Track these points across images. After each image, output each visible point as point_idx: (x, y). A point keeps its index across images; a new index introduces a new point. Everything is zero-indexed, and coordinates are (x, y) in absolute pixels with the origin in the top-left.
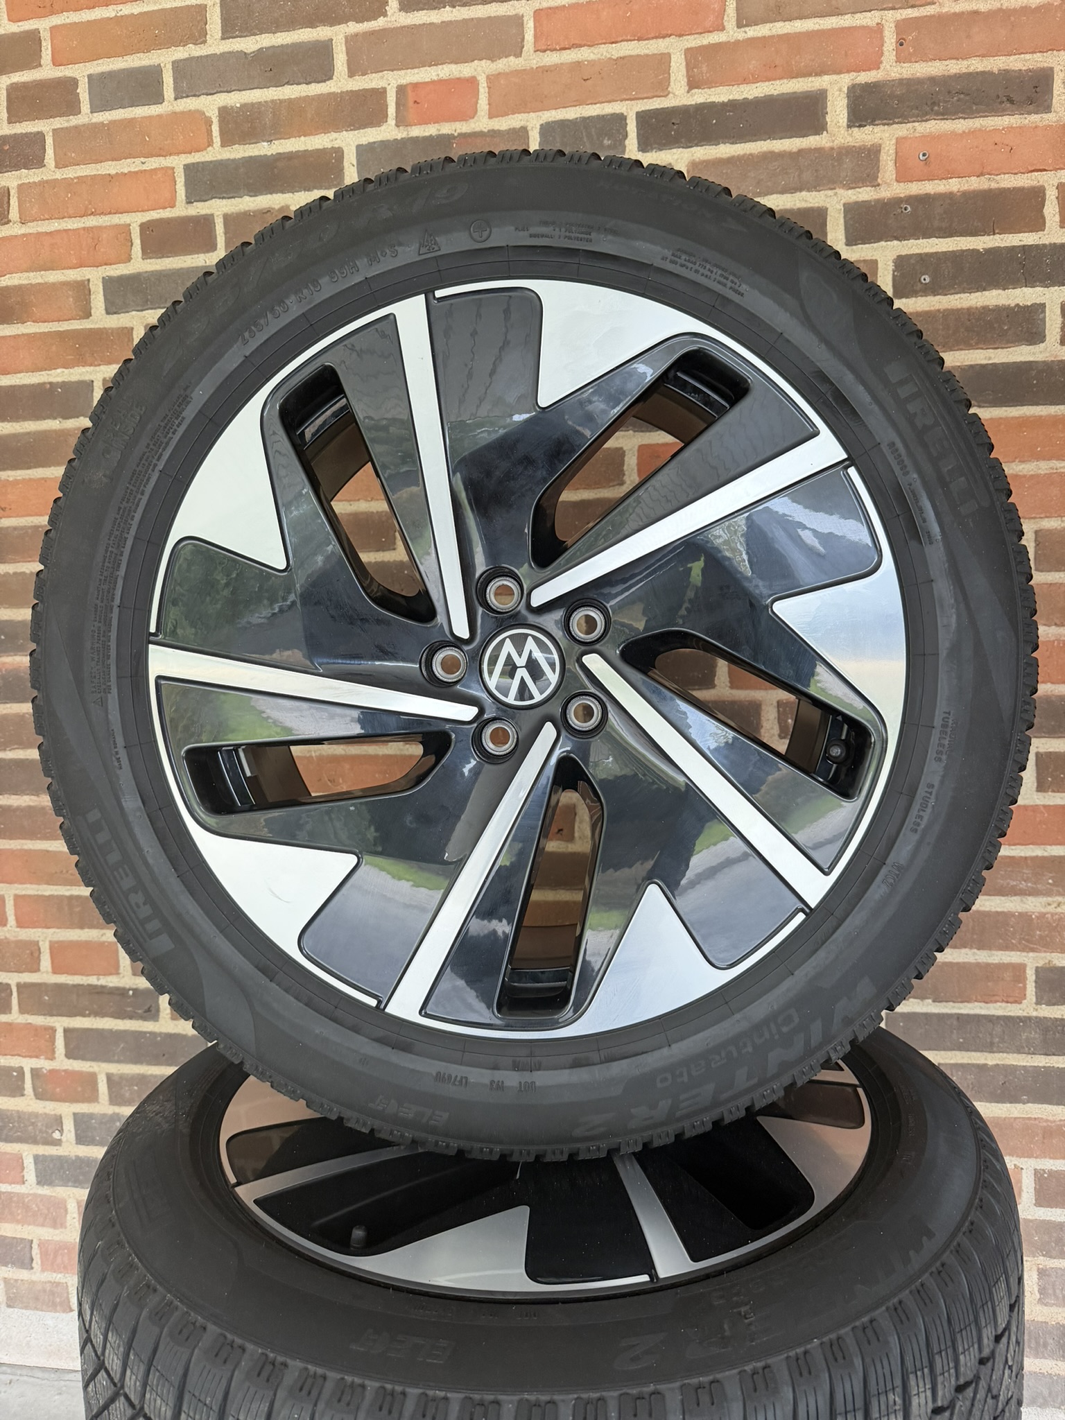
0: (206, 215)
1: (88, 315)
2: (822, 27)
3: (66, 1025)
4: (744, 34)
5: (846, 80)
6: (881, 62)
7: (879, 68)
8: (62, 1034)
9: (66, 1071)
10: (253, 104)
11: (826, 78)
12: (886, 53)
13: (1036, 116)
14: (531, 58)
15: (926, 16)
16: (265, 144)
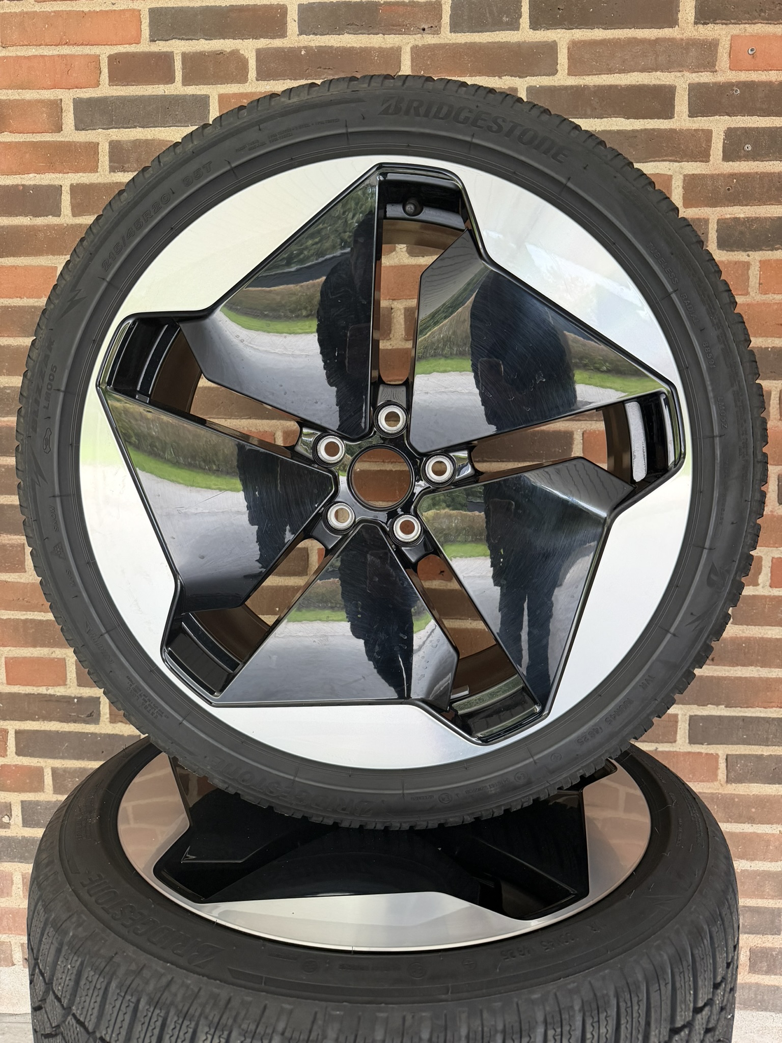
0: (167, 52)
1: (59, 129)
3: (17, 728)
8: (14, 736)
9: (16, 766)
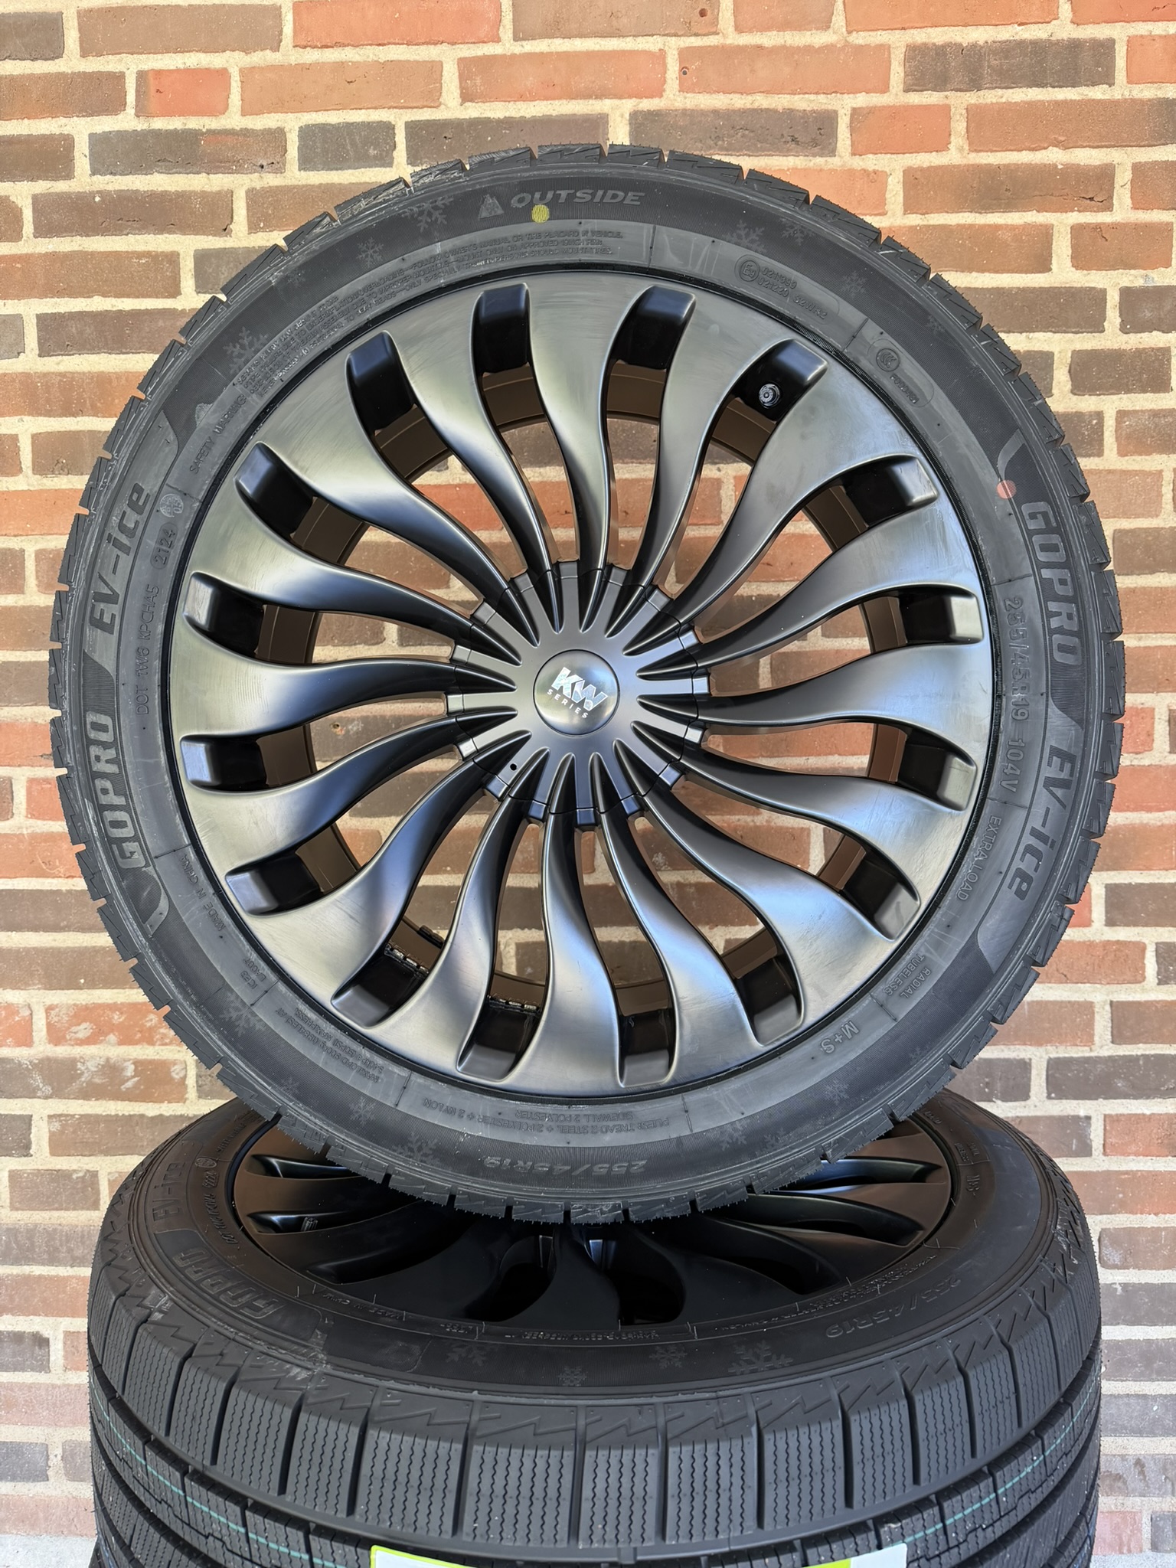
2: (603, 48)
4: (521, 48)
5: (628, 105)
6: (664, 90)
7: (661, 96)
11: (607, 102)
12: (669, 81)
13: (821, 159)
14: (290, 53)
15: (710, 46)
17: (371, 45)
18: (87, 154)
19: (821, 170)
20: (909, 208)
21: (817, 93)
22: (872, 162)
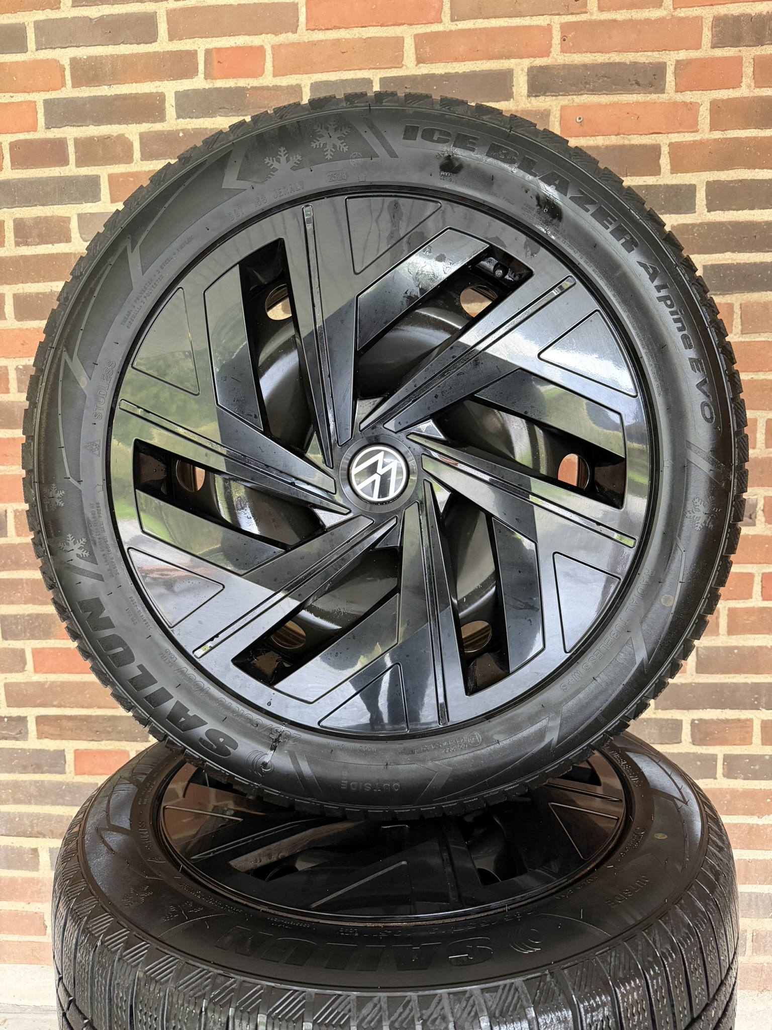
2: (510, 25)
4: (455, 26)
5: (526, 63)
6: (550, 52)
7: (548, 56)
10: (96, 57)
11: (513, 61)
12: (554, 46)
13: (655, 95)
14: (304, 34)
15: (581, 21)
16: (106, 87)
17: (357, 27)
18: (174, 105)
19: (655, 103)
20: (713, 128)
21: (653, 51)
22: (689, 97)
